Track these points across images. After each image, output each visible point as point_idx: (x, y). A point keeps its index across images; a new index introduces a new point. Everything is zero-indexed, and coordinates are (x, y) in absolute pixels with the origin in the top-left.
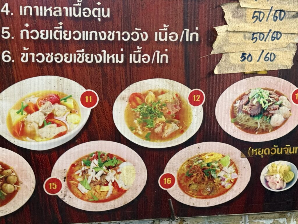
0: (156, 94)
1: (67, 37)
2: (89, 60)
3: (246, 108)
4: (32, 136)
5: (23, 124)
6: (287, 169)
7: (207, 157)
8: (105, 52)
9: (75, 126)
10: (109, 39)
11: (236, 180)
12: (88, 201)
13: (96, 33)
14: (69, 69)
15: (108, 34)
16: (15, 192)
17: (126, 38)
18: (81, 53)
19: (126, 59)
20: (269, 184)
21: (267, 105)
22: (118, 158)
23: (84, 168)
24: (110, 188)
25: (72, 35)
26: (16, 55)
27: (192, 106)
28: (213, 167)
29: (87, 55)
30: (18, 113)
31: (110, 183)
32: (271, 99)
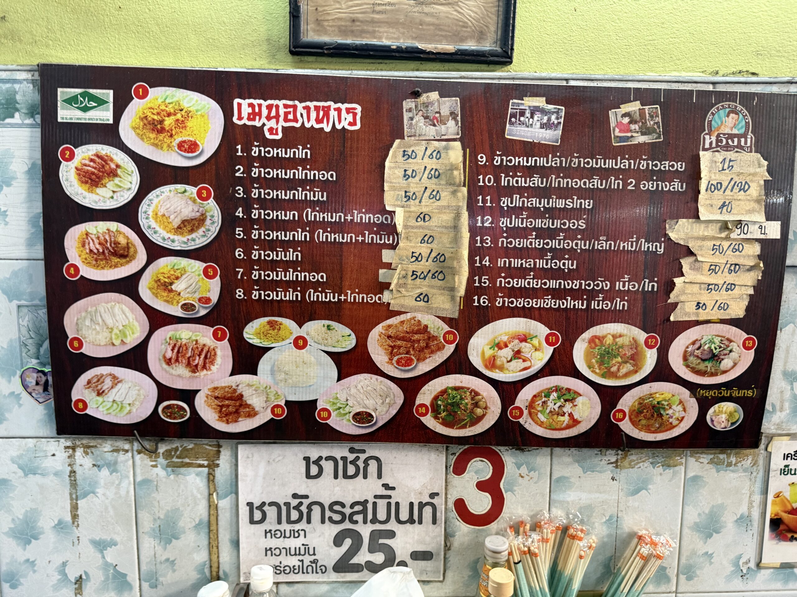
0: (615, 337)
1: (537, 285)
2: (555, 305)
3: (698, 352)
4: (501, 369)
5: (494, 357)
6: (733, 410)
7: (657, 395)
8: (569, 298)
9: (538, 362)
10: (574, 287)
11: (683, 418)
12: (546, 428)
13: (562, 282)
14: (537, 312)
15: (573, 283)
16: (484, 415)
17: (589, 286)
18: (548, 299)
19: (589, 305)
20: (715, 423)
21: (718, 350)
22: (575, 392)
23: (544, 399)
24: (566, 418)
25: (541, 284)
26: (492, 300)
27: (647, 349)
28: (663, 405)
29: (553, 301)
30: (490, 348)
31: (567, 414)
32: (722, 346)
